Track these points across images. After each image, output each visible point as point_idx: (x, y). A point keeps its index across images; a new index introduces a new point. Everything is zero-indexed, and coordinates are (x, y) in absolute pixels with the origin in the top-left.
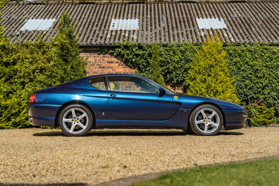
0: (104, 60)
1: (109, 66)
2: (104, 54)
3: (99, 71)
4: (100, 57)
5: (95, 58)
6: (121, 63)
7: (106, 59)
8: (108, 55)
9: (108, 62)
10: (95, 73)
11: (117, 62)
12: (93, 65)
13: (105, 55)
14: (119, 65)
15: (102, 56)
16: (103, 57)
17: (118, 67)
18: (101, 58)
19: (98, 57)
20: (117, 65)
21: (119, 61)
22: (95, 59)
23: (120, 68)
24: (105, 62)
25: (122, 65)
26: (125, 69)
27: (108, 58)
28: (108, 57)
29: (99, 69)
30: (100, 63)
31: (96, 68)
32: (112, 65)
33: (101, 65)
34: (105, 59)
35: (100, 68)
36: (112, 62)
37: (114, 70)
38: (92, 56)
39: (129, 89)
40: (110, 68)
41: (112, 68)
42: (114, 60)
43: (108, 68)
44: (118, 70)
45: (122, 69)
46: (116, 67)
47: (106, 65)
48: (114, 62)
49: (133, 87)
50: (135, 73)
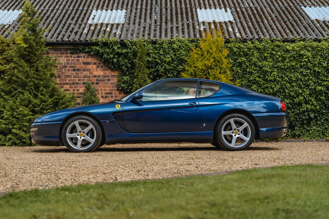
0: (78, 60)
1: (85, 68)
3: (72, 74)
4: (74, 57)
5: (67, 58)
6: (100, 64)
9: (84, 63)
10: (67, 77)
11: (95, 64)
12: (65, 67)
13: (80, 55)
14: (98, 67)
15: (76, 55)
16: (78, 57)
17: (97, 70)
18: (75, 59)
19: (71, 57)
20: (95, 66)
21: (98, 62)
22: (67, 60)
23: (99, 70)
24: (80, 63)
25: (102, 67)
26: (105, 71)
28: (84, 57)
29: (72, 72)
30: (74, 64)
31: (69, 70)
32: (90, 67)
33: (75, 67)
34: (80, 59)
35: (74, 70)
36: (88, 63)
38: (63, 56)
39: (110, 96)
40: (86, 70)
41: (89, 70)
42: (90, 60)
43: (84, 71)
44: (96, 73)
45: (101, 71)
46: (94, 69)
47: (82, 67)
48: (91, 62)
49: (115, 93)
50: (118, 77)
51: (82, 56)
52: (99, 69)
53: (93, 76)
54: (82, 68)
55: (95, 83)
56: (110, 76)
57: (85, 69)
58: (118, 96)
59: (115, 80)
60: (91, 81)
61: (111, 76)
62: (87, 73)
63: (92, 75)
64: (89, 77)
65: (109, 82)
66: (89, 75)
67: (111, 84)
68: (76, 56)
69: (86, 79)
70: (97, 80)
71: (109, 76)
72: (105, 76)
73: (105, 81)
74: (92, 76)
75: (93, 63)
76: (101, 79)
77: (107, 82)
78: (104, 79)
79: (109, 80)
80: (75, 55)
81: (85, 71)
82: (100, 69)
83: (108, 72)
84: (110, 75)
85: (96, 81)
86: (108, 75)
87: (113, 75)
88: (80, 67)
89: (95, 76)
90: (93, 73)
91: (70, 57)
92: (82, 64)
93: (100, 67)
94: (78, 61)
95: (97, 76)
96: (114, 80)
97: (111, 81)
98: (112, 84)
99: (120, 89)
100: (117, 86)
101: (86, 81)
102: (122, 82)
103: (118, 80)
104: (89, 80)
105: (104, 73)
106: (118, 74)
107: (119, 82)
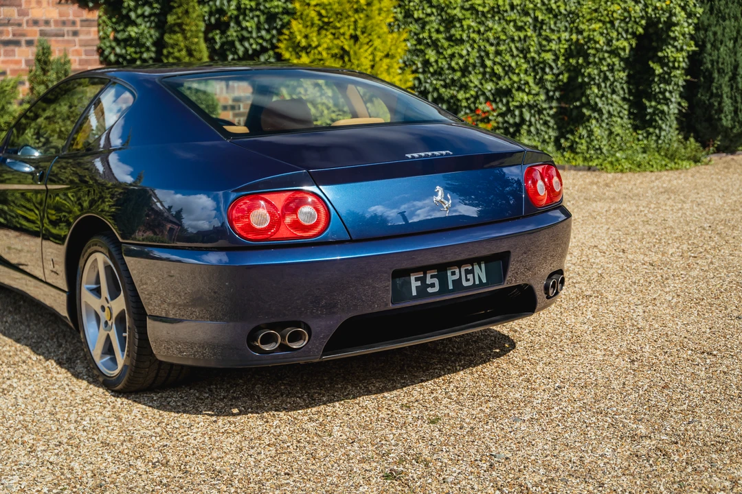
23: (44, 4)
26: (63, 8)
37: (22, 13)
40: (7, 3)
43: (2, 5)
44: (37, 13)
50: (99, 25)
53: (31, 22)
56: (78, 23)
59: (92, 34)
60: (24, 35)
61: (82, 21)
62: (12, 12)
63: (27, 18)
64: (20, 25)
65: (77, 39)
66: (17, 17)
69: (10, 29)
70: (43, 33)
71: (74, 23)
72: (64, 23)
73: (66, 38)
74: (27, 22)
76: (54, 32)
77: (70, 38)
78: (62, 32)
79: (75, 33)
81: (7, 6)
82: (48, 1)
83: (72, 11)
84: (77, 19)
86: (71, 17)
87: (84, 18)
89: (36, 23)
90: (28, 12)
95: (42, 22)
96: (89, 33)
97: (82, 37)
98: (84, 44)
99: (112, 58)
100: (100, 51)
101: (10, 37)
102: (116, 39)
103: (101, 33)
104: (20, 32)
105: (61, 15)
106: (100, 17)
107: (104, 38)
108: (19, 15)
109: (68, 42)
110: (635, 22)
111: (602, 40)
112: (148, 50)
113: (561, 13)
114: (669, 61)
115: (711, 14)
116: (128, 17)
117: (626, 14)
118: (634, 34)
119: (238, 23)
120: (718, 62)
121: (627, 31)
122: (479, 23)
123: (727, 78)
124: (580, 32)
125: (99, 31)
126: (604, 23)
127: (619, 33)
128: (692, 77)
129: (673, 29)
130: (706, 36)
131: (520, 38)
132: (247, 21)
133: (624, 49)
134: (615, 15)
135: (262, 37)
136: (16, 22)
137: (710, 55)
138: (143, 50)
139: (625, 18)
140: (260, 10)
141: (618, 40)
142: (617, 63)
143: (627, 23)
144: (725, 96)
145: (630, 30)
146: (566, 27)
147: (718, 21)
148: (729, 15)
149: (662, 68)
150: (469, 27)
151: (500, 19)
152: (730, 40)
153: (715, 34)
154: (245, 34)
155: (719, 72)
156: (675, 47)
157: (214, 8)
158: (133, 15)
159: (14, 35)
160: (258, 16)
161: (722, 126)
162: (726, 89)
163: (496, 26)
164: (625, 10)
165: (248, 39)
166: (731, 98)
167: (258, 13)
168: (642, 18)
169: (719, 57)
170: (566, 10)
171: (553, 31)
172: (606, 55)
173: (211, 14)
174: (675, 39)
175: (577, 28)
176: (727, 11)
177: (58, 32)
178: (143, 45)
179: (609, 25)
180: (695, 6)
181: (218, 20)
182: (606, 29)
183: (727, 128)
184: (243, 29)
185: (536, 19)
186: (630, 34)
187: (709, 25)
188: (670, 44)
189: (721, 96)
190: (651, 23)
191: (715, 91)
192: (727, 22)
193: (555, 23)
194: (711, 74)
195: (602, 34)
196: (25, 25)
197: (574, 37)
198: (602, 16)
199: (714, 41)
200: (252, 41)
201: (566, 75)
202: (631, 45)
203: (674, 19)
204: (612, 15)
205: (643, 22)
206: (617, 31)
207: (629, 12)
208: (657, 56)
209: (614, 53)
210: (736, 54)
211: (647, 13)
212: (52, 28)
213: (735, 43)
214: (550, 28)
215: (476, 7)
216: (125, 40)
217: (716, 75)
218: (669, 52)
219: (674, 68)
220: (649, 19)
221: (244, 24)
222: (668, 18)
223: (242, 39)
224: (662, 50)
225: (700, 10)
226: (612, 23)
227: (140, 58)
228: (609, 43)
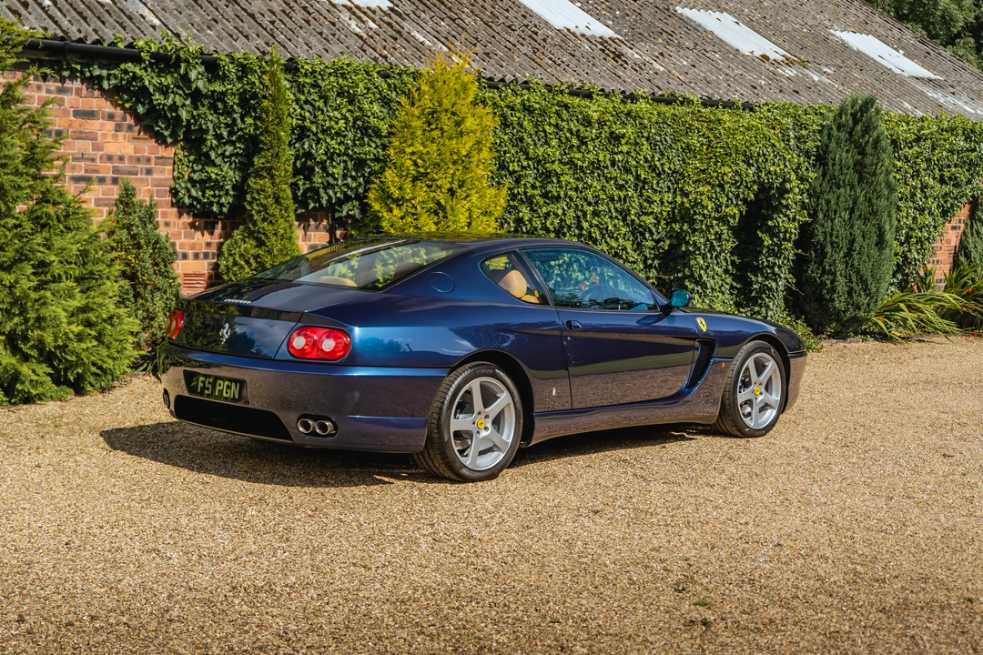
0: (60, 102)
1: (82, 129)
2: (63, 80)
4: (48, 91)
6: (125, 119)
7: (68, 99)
8: (77, 84)
9: (77, 114)
11: (111, 117)
13: (68, 84)
14: (118, 128)
15: (53, 85)
16: (61, 91)
17: (115, 137)
18: (52, 96)
19: (39, 88)
20: (110, 125)
21: (119, 112)
23: (121, 139)
24: (66, 112)
25: (130, 128)
26: (139, 144)
27: (76, 96)
28: (78, 92)
32: (94, 125)
34: (66, 98)
35: (47, 134)
36: (90, 115)
37: (97, 148)
40: (84, 135)
41: (91, 137)
42: (98, 106)
43: (78, 139)
44: (112, 148)
45: (127, 143)
46: (106, 135)
47: (70, 125)
48: (98, 112)
49: (165, 215)
50: (174, 163)
51: (72, 88)
52: (121, 134)
53: (105, 157)
54: (71, 130)
55: (109, 181)
56: (153, 161)
57: (81, 132)
58: (172, 224)
59: (165, 174)
60: (96, 171)
61: (157, 158)
62: (87, 146)
63: (101, 153)
64: (93, 160)
65: (149, 177)
66: (91, 152)
67: (156, 183)
68: (53, 88)
69: (82, 164)
70: (116, 170)
71: (149, 160)
72: (138, 160)
73: (139, 176)
74: (101, 158)
75: (106, 114)
76: (128, 169)
77: (144, 176)
78: (136, 169)
79: (149, 172)
80: (50, 83)
81: (82, 139)
82: (125, 136)
83: (148, 147)
84: (153, 156)
85: (111, 175)
86: (146, 154)
87: (160, 155)
88: (67, 125)
89: (110, 158)
90: (103, 147)
91: (35, 89)
92: (71, 113)
93: (125, 128)
94: (60, 105)
95: (116, 158)
96: (162, 172)
97: (156, 176)
98: (158, 183)
99: (187, 201)
100: (174, 192)
101: (82, 173)
102: (191, 180)
103: (175, 174)
104: (92, 167)
105: (136, 150)
106: (175, 154)
107: (179, 178)
108: (94, 149)
109: (141, 180)
110: (746, 187)
111: (711, 205)
112: (227, 193)
113: (664, 172)
114: (780, 231)
115: (824, 179)
116: (207, 155)
117: (737, 178)
118: (745, 201)
119: (324, 169)
120: (831, 235)
121: (737, 197)
122: (577, 179)
123: (842, 254)
124: (686, 195)
125: (174, 170)
126: (713, 186)
127: (729, 199)
128: (803, 251)
129: (786, 196)
130: (818, 205)
131: (620, 197)
132: (334, 167)
133: (734, 217)
134: (725, 178)
135: (347, 185)
136: (91, 157)
137: (823, 226)
138: (222, 193)
139: (737, 182)
140: (348, 155)
141: (727, 206)
142: (725, 231)
143: (738, 188)
144: (838, 274)
145: (741, 196)
146: (669, 188)
147: (831, 188)
148: (844, 182)
149: (772, 240)
150: (568, 183)
151: (599, 175)
152: (845, 210)
153: (828, 202)
154: (330, 179)
155: (832, 245)
156: (787, 216)
157: (301, 151)
158: (213, 155)
159: (86, 171)
160: (345, 162)
161: (835, 308)
162: (841, 267)
163: (595, 184)
164: (737, 173)
165: (332, 186)
166: (845, 277)
167: (345, 158)
168: (754, 182)
169: (832, 230)
170: (670, 169)
171: (656, 191)
172: (714, 222)
173: (297, 157)
174: (787, 207)
175: (681, 190)
176: (842, 177)
177: (132, 170)
178: (221, 188)
179: (718, 189)
180: (807, 169)
181: (304, 164)
182: (716, 192)
183: (840, 311)
184: (328, 175)
185: (638, 177)
186: (741, 200)
187: (822, 193)
188: (782, 212)
189: (834, 274)
190: (764, 189)
191: (827, 268)
192: (842, 190)
193: (658, 183)
194: (823, 247)
195: (710, 199)
196: (98, 160)
197: (679, 199)
198: (711, 177)
199: (827, 211)
200: (337, 189)
201: (668, 242)
202: (741, 212)
203: (788, 186)
204: (722, 177)
205: (756, 187)
206: (727, 196)
207: (740, 175)
208: (767, 224)
209: (723, 220)
210: (852, 227)
211: (759, 177)
212: (126, 165)
213: (850, 214)
214: (652, 189)
215: (576, 161)
216: (202, 182)
217: (829, 249)
218: (781, 221)
219: (785, 239)
220: (761, 184)
221: (331, 170)
222: (781, 184)
223: (327, 186)
224: (772, 219)
225: (813, 175)
226: (721, 186)
227: (218, 203)
228: (718, 208)
